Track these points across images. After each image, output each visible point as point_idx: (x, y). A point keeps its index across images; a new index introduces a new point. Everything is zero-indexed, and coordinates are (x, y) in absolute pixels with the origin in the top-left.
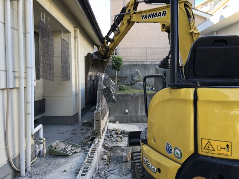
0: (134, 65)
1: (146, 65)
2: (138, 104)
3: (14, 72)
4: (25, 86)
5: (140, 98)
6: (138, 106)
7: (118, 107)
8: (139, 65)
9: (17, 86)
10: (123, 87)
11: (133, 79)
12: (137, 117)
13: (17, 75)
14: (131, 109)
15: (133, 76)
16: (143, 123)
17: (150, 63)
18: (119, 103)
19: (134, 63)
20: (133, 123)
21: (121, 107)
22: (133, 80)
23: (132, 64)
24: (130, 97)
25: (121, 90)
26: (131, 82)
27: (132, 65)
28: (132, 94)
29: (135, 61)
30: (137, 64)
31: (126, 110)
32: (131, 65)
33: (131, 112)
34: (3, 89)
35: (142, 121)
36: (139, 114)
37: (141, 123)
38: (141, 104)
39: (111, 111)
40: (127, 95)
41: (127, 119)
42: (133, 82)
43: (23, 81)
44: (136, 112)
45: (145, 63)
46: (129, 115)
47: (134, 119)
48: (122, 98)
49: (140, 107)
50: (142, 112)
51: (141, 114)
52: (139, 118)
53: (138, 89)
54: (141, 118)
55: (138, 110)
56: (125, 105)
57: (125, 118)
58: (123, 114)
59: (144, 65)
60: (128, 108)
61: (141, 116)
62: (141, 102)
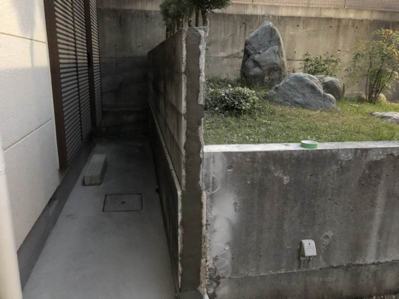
2: (373, 205)
5: (384, 176)
6: (371, 217)
8: (230, 15)
12: (357, 273)
14: (330, 234)
17: (263, 13)
18: (267, 206)
21: (280, 228)
24: (334, 171)
31: (305, 243)
36: (370, 258)
38: (387, 205)
44: (357, 248)
45: (249, 11)
46: (319, 265)
48: (285, 180)
49: (377, 223)
51: (378, 256)
54: (375, 274)
55: (368, 236)
56: (301, 214)
59: (246, 16)
60: (317, 229)
61: (378, 264)
62: (390, 195)
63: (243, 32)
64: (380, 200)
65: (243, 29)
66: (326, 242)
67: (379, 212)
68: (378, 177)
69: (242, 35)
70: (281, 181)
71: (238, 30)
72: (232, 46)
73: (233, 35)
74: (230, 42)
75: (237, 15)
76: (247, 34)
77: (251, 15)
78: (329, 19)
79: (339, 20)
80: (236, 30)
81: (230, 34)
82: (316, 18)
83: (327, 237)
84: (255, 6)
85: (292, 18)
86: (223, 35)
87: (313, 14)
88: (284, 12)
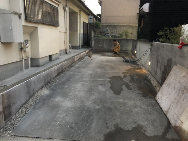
1: (116, 26)
5: (105, 40)
8: (111, 26)
10: (99, 36)
11: (105, 32)
14: (101, 45)
17: (118, 25)
18: (96, 42)
19: (109, 25)
23: (108, 25)
28: (102, 39)
31: (99, 45)
34: (64, 32)
36: (104, 47)
40: (100, 39)
42: (105, 34)
45: (115, 25)
46: (100, 47)
47: (102, 49)
48: (97, 40)
49: (105, 44)
52: (104, 49)
53: (106, 37)
56: (99, 43)
72: (112, 31)
76: (115, 29)
78: (130, 26)
79: (132, 26)
80: (113, 28)
82: (128, 26)
84: (116, 24)
85: (123, 26)
86: (110, 29)
87: (127, 25)
88: (121, 25)
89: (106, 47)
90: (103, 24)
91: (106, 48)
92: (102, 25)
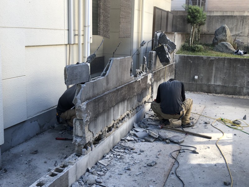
0: (228, 17)
2: (212, 70)
3: (74, 30)
4: (83, 43)
5: (214, 63)
6: (212, 73)
7: (186, 72)
8: (235, 16)
9: (77, 42)
10: (198, 47)
11: (217, 37)
12: (209, 86)
13: (77, 33)
14: (202, 75)
15: (217, 33)
16: (216, 94)
18: (187, 67)
19: (229, 14)
20: (203, 93)
21: (190, 72)
22: (216, 39)
23: (225, 14)
24: (202, 61)
25: (195, 51)
26: (213, 41)
27: (226, 16)
28: (205, 57)
29: (230, 11)
30: (233, 15)
31: (195, 76)
32: (224, 16)
33: (202, 80)
34: (66, 45)
35: (214, 92)
36: (212, 83)
37: (213, 93)
38: (216, 70)
39: (176, 76)
40: (199, 58)
41: (196, 87)
42: (216, 41)
43: (81, 38)
44: (209, 80)
46: (199, 82)
47: (205, 88)
48: (191, 62)
49: (213, 74)
50: (216, 81)
51: (214, 83)
52: (211, 88)
53: (220, 51)
54: (214, 87)
55: (211, 77)
56: (195, 70)
57: (193, 86)
58: (191, 81)
59: (244, 16)
60: (199, 74)
61: (215, 85)
62: (216, 68)
63: (242, 24)
64: (214, 69)
65: (241, 23)
66: (201, 77)
67: (214, 72)
68: (213, 63)
69: (241, 26)
70: (190, 62)
71: (239, 23)
72: (236, 31)
73: (236, 25)
74: (235, 29)
75: (239, 16)
76: (244, 25)
77: (246, 16)
80: (238, 23)
81: (235, 25)
83: (201, 76)
86: (231, 25)
89: (219, 83)
90: (210, 12)
91: (219, 85)
92: (208, 15)
